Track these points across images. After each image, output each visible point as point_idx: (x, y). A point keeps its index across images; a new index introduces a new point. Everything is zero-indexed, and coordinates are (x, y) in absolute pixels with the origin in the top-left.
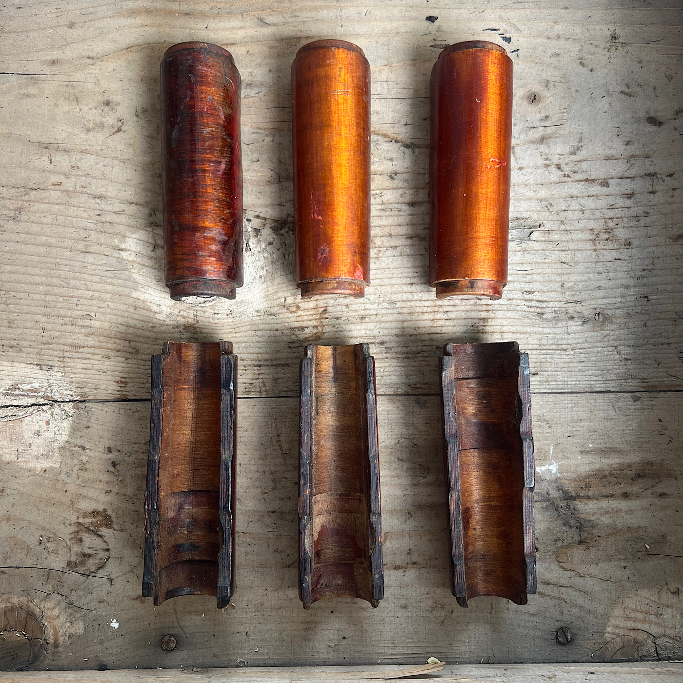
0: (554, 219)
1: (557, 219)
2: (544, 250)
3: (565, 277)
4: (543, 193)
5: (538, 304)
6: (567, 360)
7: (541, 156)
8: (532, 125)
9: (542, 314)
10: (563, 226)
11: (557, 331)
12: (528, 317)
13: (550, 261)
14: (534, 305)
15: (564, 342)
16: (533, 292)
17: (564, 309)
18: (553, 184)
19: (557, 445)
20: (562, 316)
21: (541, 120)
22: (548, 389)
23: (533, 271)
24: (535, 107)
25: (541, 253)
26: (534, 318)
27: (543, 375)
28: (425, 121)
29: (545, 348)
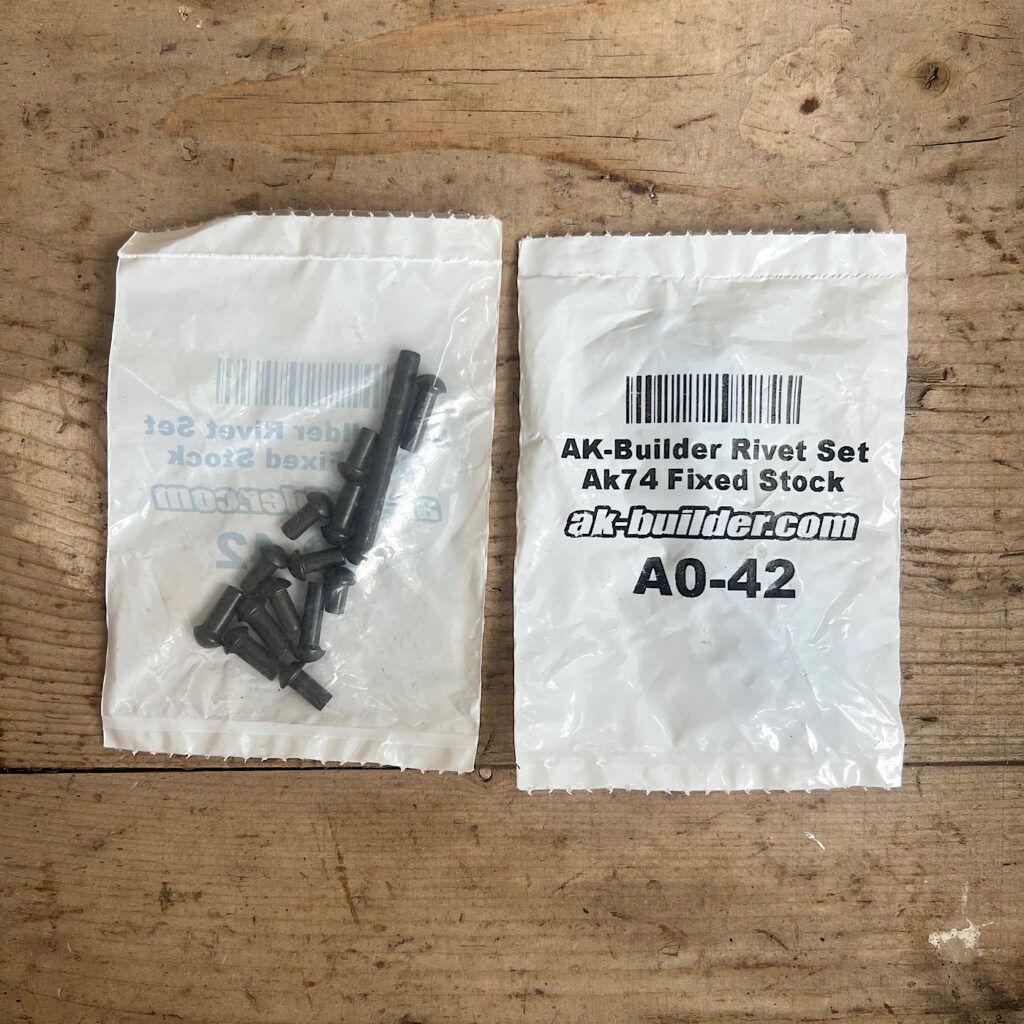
0: (980, 360)
1: (985, 360)
2: (954, 432)
3: (1003, 496)
4: (953, 299)
5: (939, 559)
6: (1003, 688)
7: (950, 211)
8: (927, 140)
9: (950, 581)
10: (1000, 376)
11: (983, 620)
12: (916, 588)
13: (968, 458)
14: (931, 560)
15: (998, 646)
16: (926, 530)
17: (999, 571)
18: (977, 279)
19: (977, 884)
20: (995, 586)
21: (951, 128)
22: (960, 755)
23: (930, 480)
24: (936, 96)
25: (949, 440)
26: (930, 589)
27: (948, 723)
28: (681, 131)
29: (954, 660)
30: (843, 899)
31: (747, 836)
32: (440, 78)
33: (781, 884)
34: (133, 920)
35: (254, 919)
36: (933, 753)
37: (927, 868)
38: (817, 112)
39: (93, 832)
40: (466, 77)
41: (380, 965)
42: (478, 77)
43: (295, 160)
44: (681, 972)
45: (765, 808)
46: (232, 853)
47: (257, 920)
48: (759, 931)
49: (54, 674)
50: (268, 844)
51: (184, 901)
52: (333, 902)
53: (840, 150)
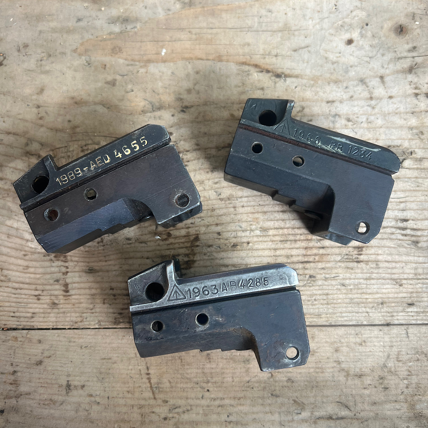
0: (426, 147)
2: (417, 178)
4: (413, 122)
5: (412, 233)
7: (410, 85)
8: (399, 56)
9: (417, 243)
12: (403, 246)
13: (423, 189)
14: (409, 233)
16: (406, 220)
18: (423, 113)
21: (409, 51)
22: (425, 320)
23: (407, 198)
24: (402, 38)
25: (414, 181)
26: (409, 246)
27: (420, 306)
28: (296, 53)
29: (420, 278)
30: (375, 387)
31: (331, 357)
32: (194, 31)
33: (347, 380)
34: (53, 399)
35: (108, 398)
36: (413, 320)
37: (413, 372)
38: (353, 45)
39: (36, 357)
40: (205, 31)
41: (165, 419)
42: (210, 31)
43: (132, 65)
44: (303, 422)
45: (339, 345)
46: (99, 367)
47: (110, 398)
48: (338, 402)
49: (22, 286)
50: (115, 363)
51: (77, 389)
52: (144, 390)
53: (363, 60)
